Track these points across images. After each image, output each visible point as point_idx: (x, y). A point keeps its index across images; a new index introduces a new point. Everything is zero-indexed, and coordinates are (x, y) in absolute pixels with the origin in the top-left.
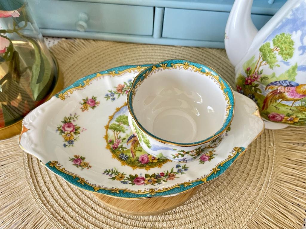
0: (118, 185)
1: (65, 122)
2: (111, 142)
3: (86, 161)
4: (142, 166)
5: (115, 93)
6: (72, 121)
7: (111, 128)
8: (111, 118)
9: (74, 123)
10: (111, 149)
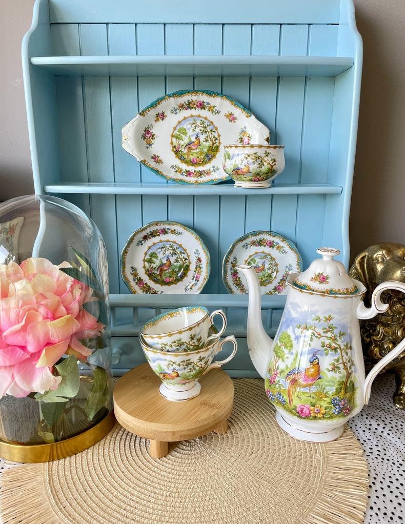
0: (179, 176)
1: (145, 131)
2: (175, 147)
3: (160, 158)
4: (192, 165)
5: (177, 109)
6: (149, 129)
7: (175, 137)
8: (175, 129)
9: (151, 131)
10: (175, 152)
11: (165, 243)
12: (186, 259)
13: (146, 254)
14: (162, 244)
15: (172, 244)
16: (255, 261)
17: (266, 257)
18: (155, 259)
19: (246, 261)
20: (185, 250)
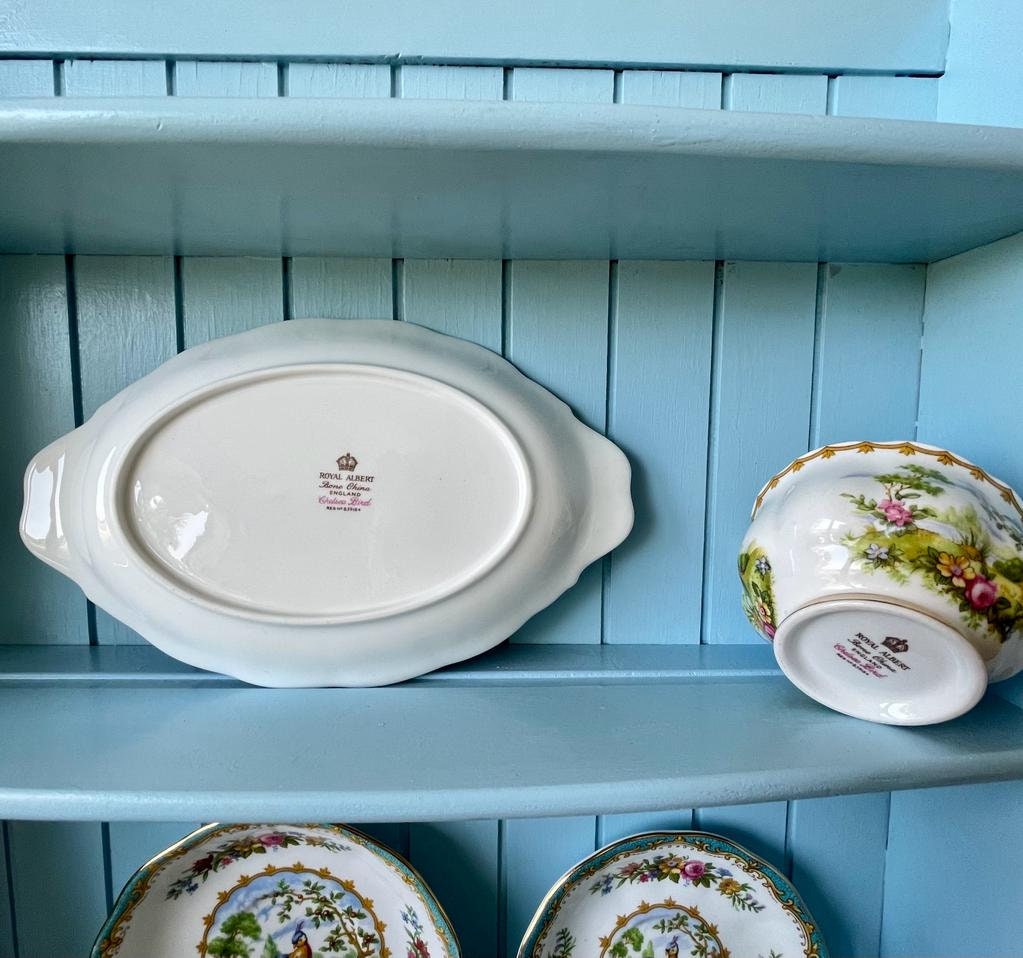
11: (288, 876)
12: (369, 939)
13: (210, 921)
14: (277, 878)
15: (314, 879)
16: (641, 939)
17: (682, 921)
18: (247, 940)
19: (605, 943)
20: (367, 904)
